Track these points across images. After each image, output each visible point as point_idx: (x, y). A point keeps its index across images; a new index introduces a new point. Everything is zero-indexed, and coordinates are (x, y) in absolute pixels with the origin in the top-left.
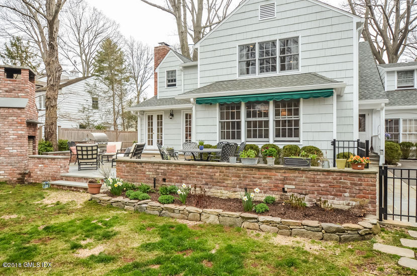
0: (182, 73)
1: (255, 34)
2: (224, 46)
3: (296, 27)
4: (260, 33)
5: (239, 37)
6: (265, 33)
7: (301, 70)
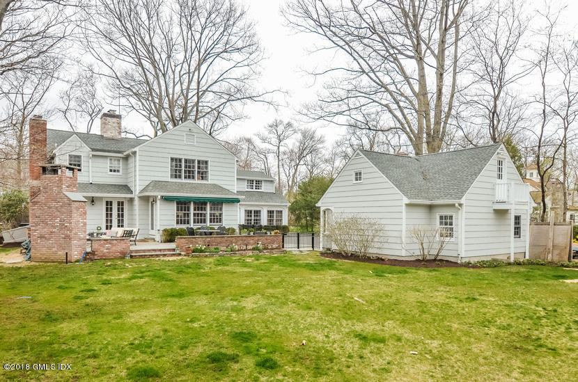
0: (90, 160)
1: (182, 152)
2: (160, 155)
3: (207, 154)
4: (185, 152)
5: (171, 151)
6: (189, 153)
7: (210, 182)
